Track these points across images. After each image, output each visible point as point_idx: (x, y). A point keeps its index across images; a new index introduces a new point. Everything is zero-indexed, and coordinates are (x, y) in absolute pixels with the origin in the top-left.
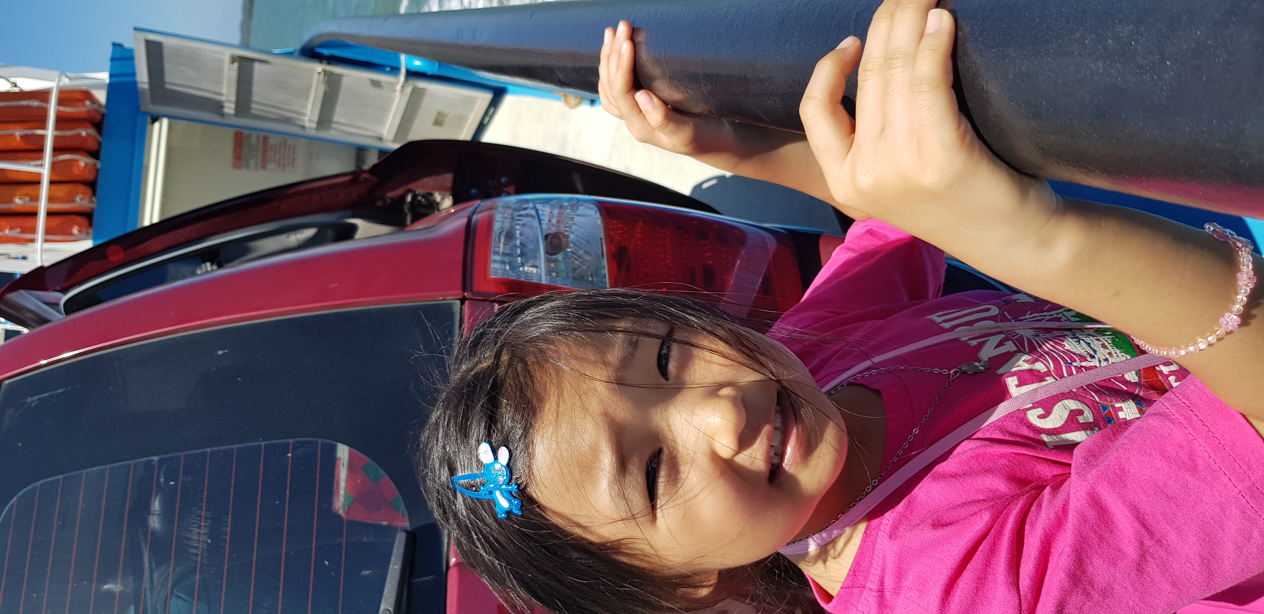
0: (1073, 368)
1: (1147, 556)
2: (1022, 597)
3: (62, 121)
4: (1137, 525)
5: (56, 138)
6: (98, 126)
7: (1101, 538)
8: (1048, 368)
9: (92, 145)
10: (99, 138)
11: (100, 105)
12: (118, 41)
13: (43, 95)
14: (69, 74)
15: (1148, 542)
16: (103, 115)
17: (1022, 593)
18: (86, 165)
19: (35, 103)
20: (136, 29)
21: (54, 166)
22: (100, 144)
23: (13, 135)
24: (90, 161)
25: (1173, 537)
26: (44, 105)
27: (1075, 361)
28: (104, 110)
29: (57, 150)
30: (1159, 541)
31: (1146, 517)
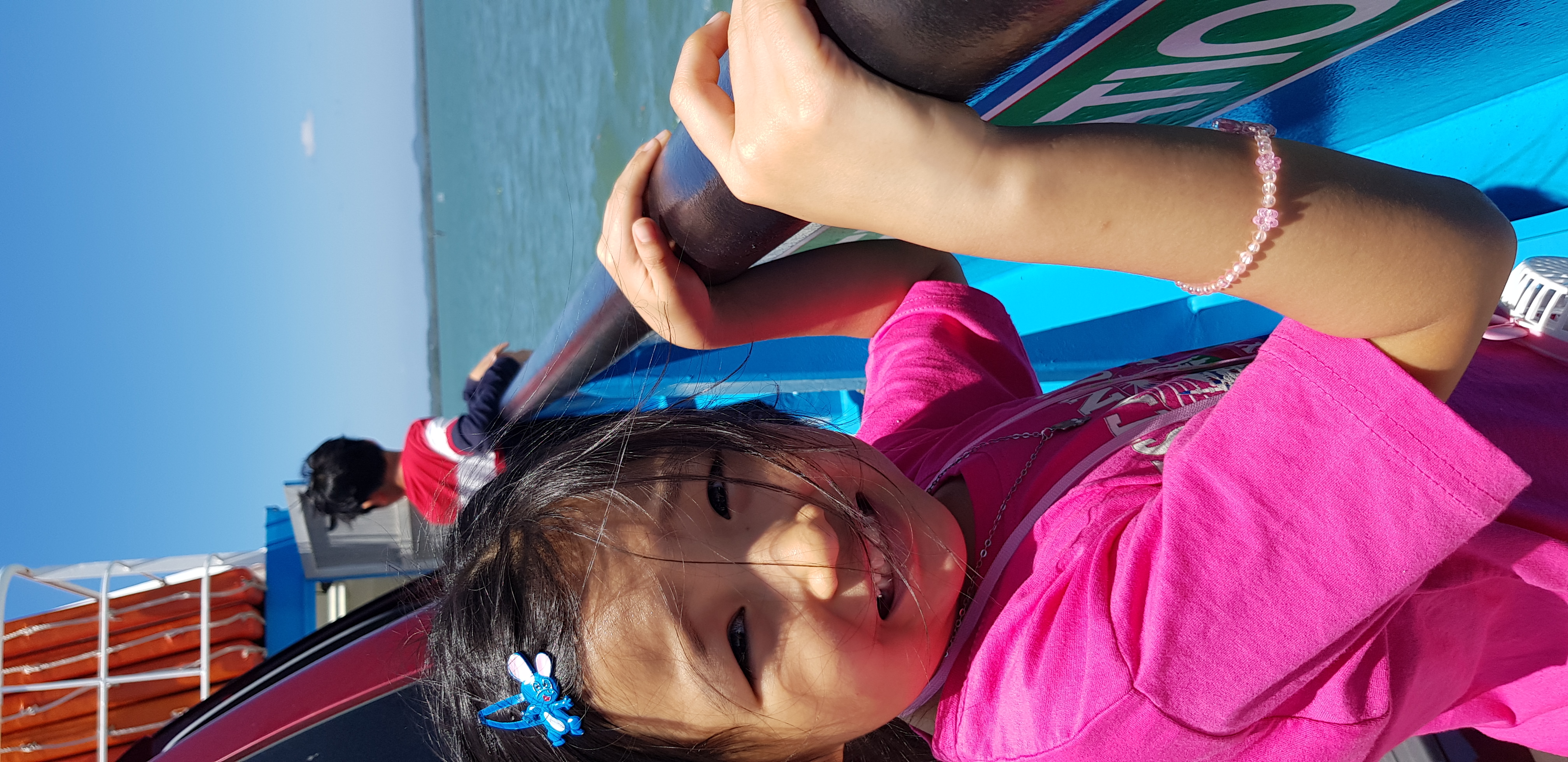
0: (1191, 397)
1: (1280, 549)
2: (1116, 626)
3: (218, 608)
4: (1252, 502)
5: (213, 631)
6: (260, 607)
7: (1208, 529)
8: (1157, 400)
9: (254, 630)
10: (263, 621)
11: (259, 582)
12: (271, 504)
13: (194, 585)
14: (222, 555)
15: (1274, 526)
16: (264, 593)
17: (1114, 619)
18: (250, 655)
19: (186, 595)
20: (288, 484)
21: (212, 663)
22: (264, 627)
23: (162, 639)
24: (255, 649)
25: (1306, 514)
26: (195, 595)
27: (1194, 388)
28: (264, 587)
29: (214, 645)
30: (1288, 523)
31: (1264, 491)
